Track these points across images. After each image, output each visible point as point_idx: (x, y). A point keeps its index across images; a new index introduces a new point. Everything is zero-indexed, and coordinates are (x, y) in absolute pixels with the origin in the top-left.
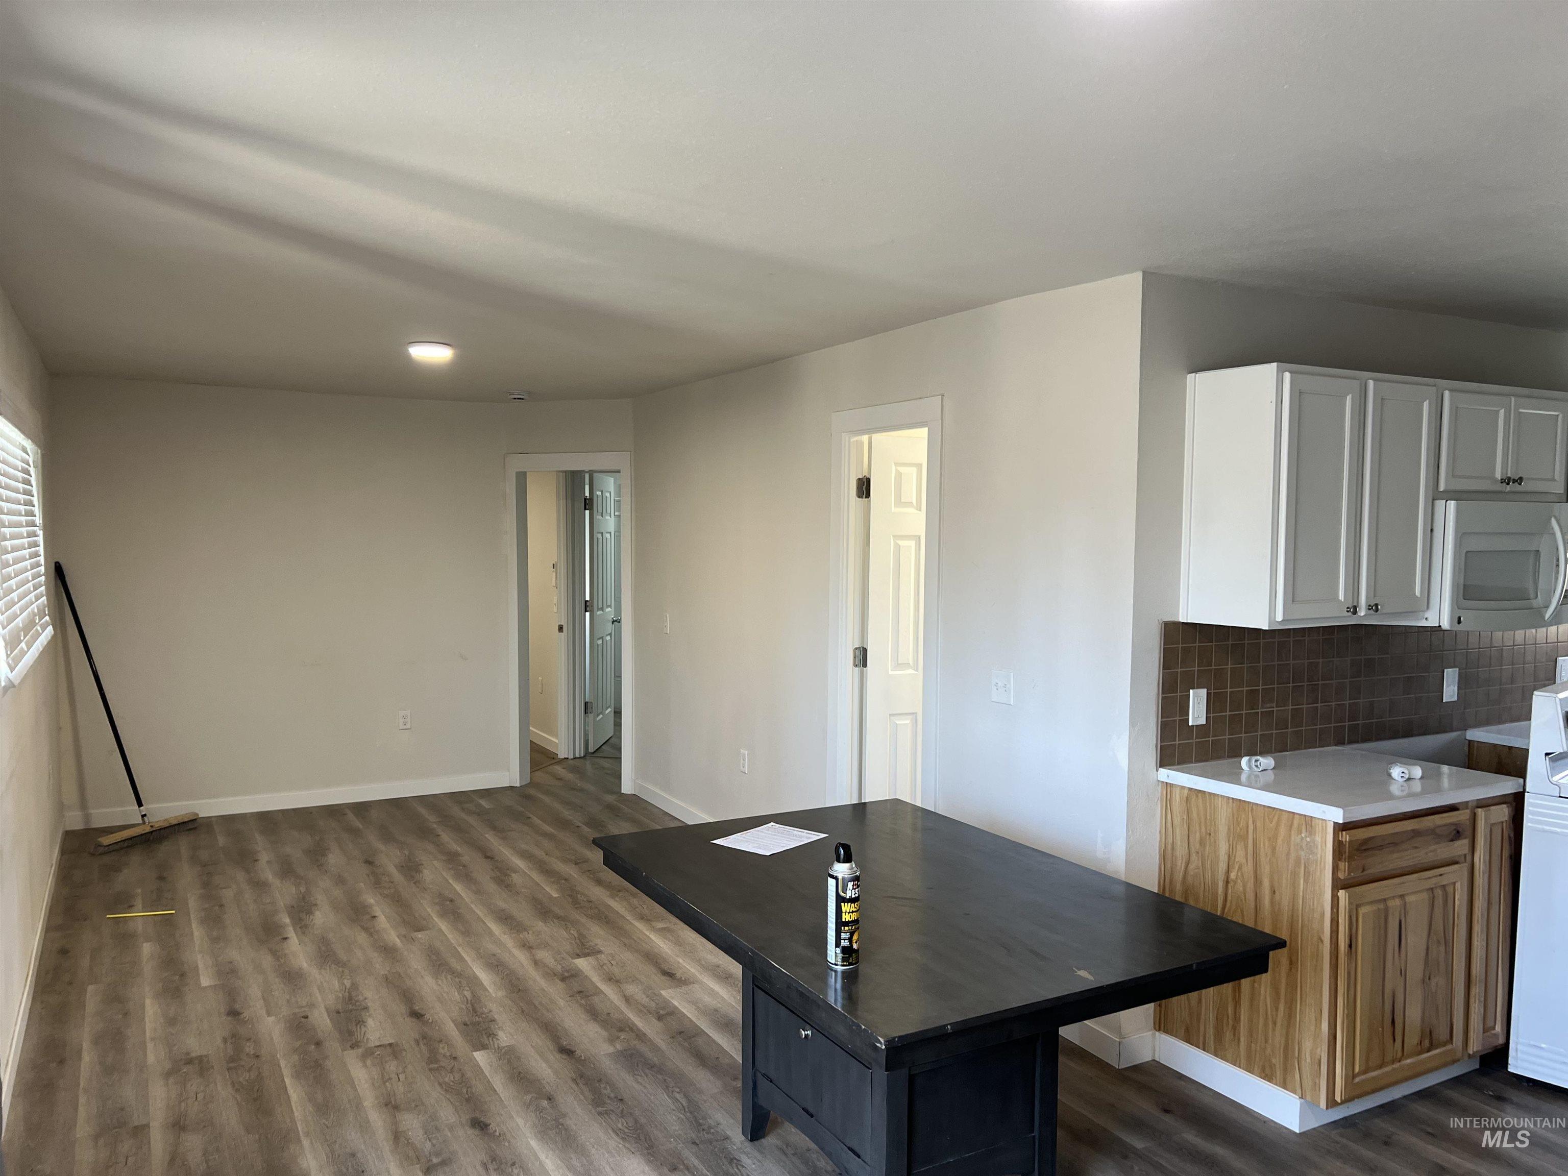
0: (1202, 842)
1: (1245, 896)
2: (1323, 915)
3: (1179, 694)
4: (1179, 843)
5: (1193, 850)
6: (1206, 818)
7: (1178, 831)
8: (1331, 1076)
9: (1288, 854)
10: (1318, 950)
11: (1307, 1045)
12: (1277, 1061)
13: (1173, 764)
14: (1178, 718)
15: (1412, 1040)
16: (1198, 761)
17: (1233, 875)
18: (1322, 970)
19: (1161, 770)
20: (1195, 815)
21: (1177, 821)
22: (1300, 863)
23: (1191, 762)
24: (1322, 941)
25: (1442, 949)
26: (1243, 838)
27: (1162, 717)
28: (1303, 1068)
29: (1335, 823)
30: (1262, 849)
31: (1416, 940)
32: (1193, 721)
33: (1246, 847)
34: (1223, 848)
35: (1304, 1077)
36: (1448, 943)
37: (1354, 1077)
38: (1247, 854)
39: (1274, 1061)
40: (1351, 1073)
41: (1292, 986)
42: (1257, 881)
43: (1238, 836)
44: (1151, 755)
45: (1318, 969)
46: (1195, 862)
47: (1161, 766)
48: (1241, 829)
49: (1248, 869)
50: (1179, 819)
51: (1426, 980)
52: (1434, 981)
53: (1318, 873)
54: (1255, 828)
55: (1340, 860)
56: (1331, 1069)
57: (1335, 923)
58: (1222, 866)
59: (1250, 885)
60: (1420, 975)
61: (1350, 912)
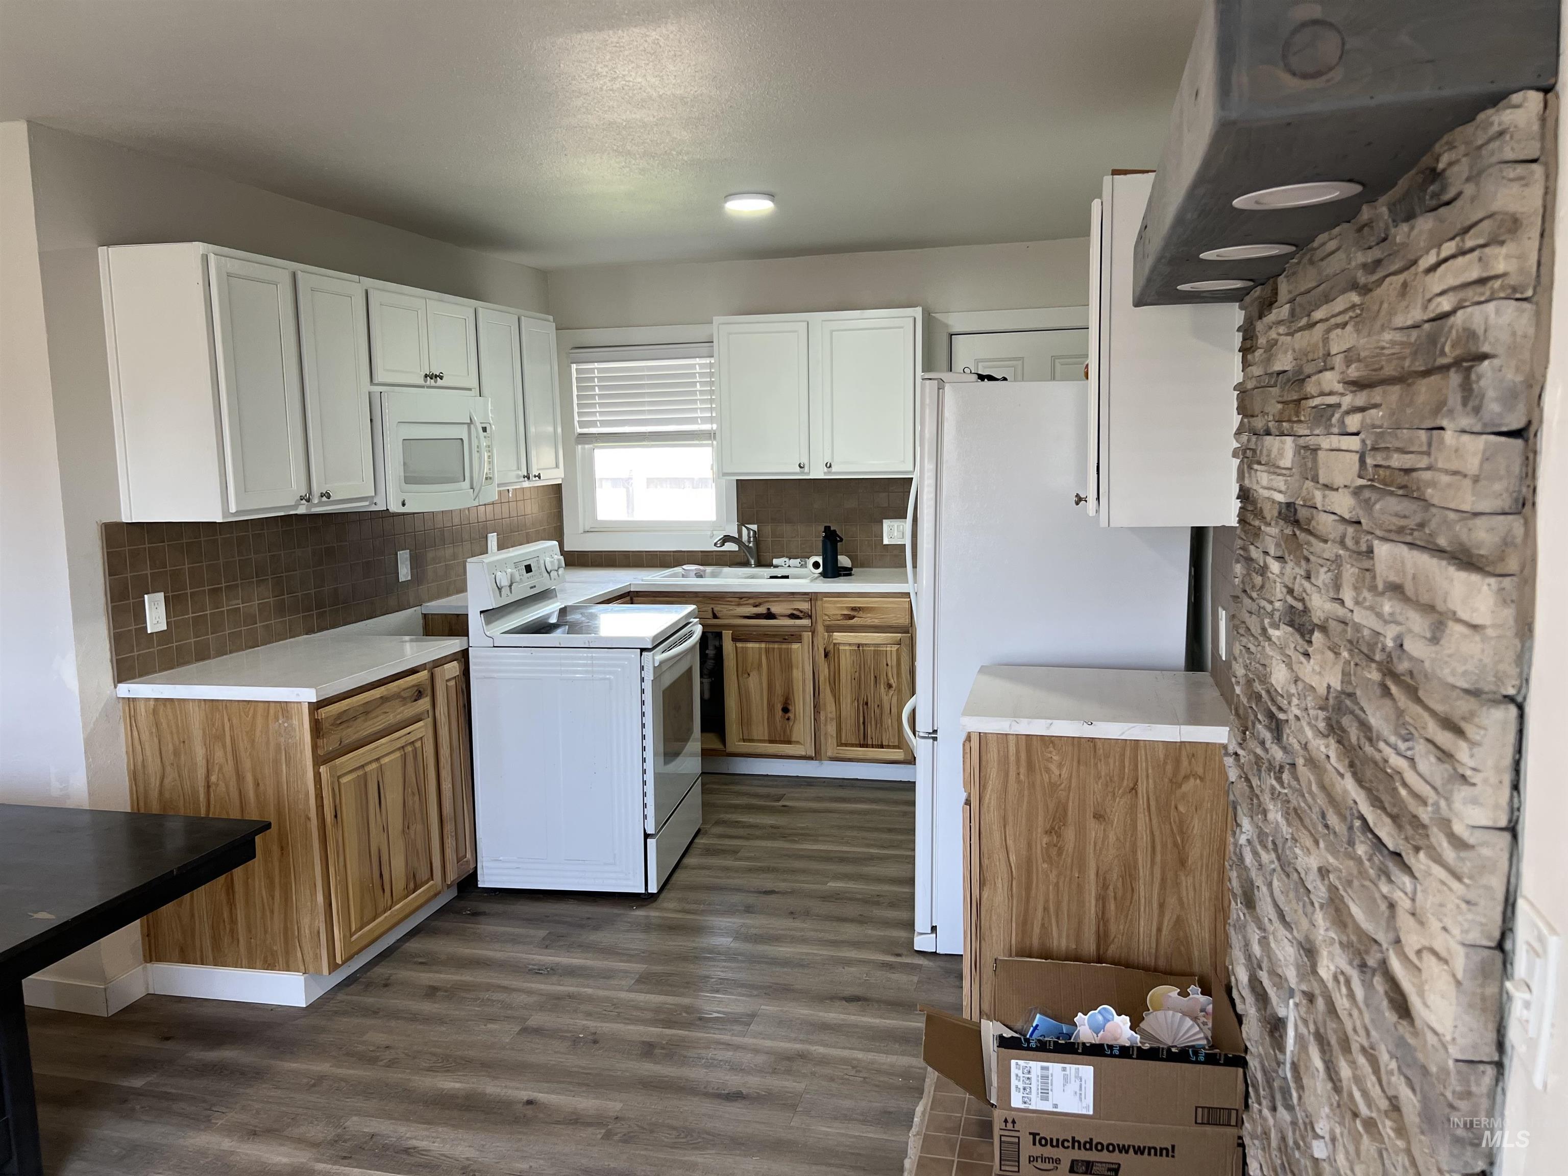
0: (176, 753)
1: (229, 795)
2: (307, 794)
3: (131, 601)
4: (150, 759)
5: (167, 763)
6: (177, 726)
7: (147, 746)
8: (330, 943)
9: (268, 743)
10: (306, 828)
11: (306, 921)
12: (278, 948)
13: (134, 678)
14: (133, 627)
15: (399, 885)
16: (162, 670)
17: (213, 778)
18: (312, 846)
19: (120, 685)
20: (164, 725)
21: (145, 736)
22: (280, 749)
23: (155, 672)
24: (309, 819)
25: (417, 798)
26: (220, 737)
27: (114, 629)
28: (303, 944)
29: (309, 703)
30: (241, 744)
31: (393, 796)
32: (151, 629)
33: (224, 746)
34: (200, 752)
35: (306, 952)
36: (421, 793)
37: (351, 936)
38: (225, 753)
39: (275, 948)
40: (348, 934)
41: (285, 872)
42: (240, 777)
43: (214, 737)
44: (106, 672)
45: (308, 847)
46: (171, 775)
47: (120, 681)
48: (217, 730)
49: (229, 768)
50: (147, 733)
51: (405, 831)
52: (412, 828)
53: (299, 755)
54: (231, 727)
55: (318, 737)
56: (330, 936)
57: (319, 798)
58: (201, 772)
59: (233, 783)
60: (401, 828)
61: (332, 783)
